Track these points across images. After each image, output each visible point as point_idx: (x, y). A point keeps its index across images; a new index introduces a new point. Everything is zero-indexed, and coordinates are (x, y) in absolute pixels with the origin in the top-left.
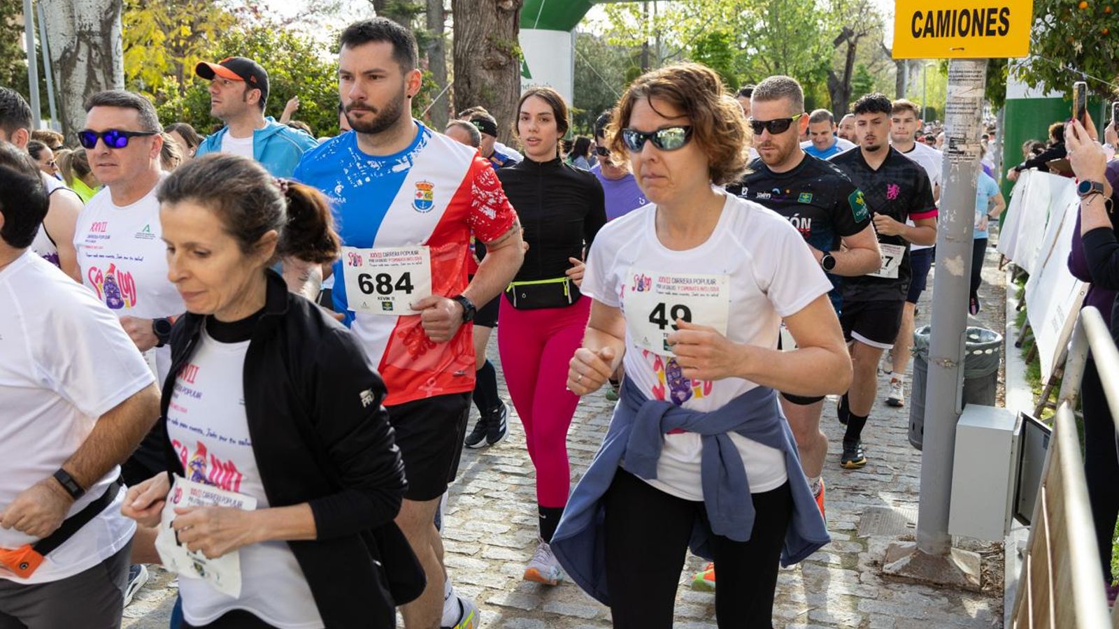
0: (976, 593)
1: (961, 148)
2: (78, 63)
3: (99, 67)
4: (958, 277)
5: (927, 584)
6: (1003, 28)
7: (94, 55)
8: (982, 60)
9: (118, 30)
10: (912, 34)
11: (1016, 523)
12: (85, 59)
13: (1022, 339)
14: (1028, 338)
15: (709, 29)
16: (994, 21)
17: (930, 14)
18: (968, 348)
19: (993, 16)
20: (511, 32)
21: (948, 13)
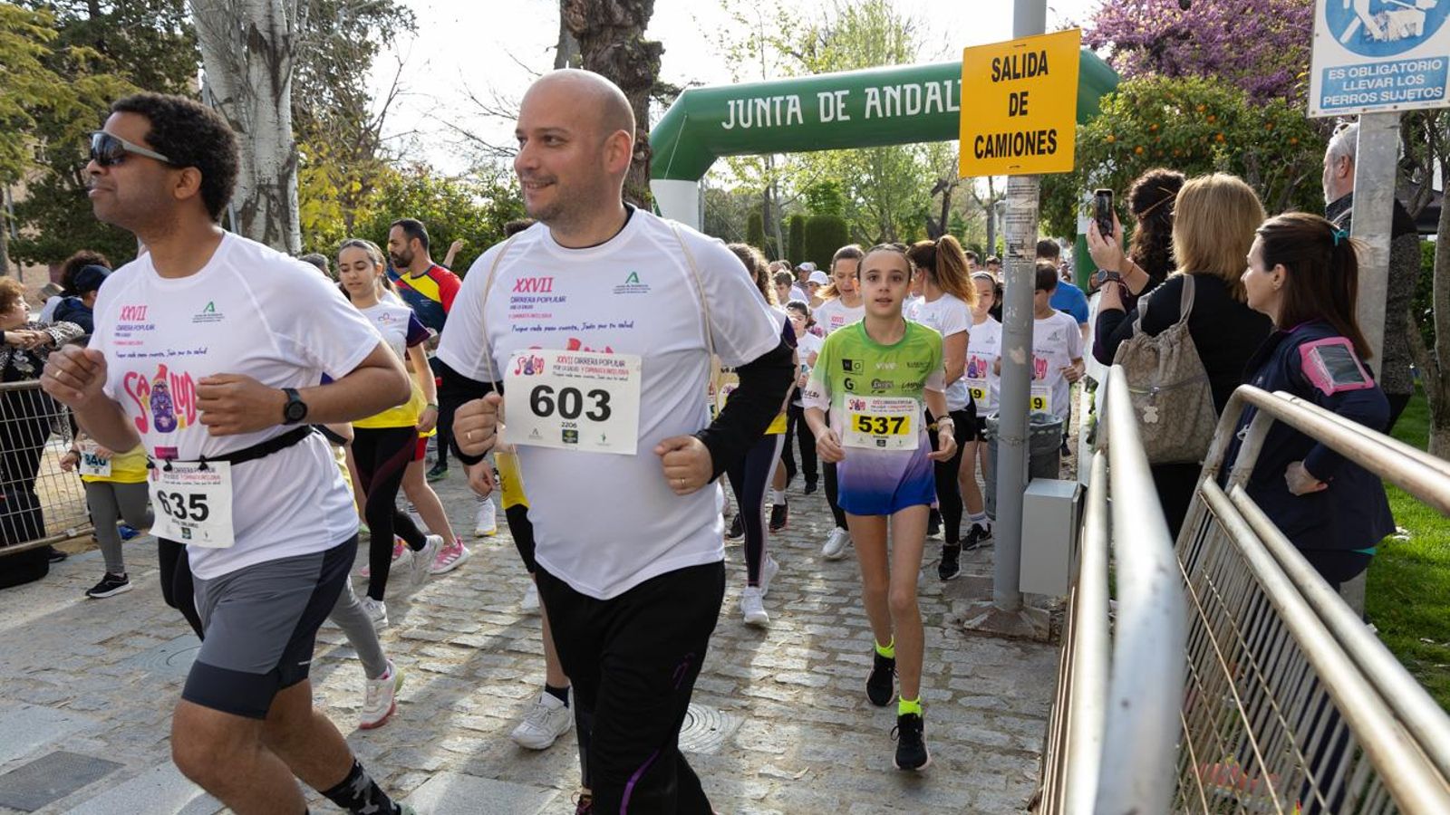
0: (1045, 643)
1: (1020, 252)
2: (258, 213)
3: (276, 216)
4: (1021, 365)
5: (1003, 636)
6: (1052, 148)
7: (272, 206)
8: (1033, 177)
9: (294, 183)
10: (974, 154)
12: (265, 209)
16: (1043, 142)
17: (990, 138)
19: (1043, 137)
20: (643, 181)
21: (1005, 136)
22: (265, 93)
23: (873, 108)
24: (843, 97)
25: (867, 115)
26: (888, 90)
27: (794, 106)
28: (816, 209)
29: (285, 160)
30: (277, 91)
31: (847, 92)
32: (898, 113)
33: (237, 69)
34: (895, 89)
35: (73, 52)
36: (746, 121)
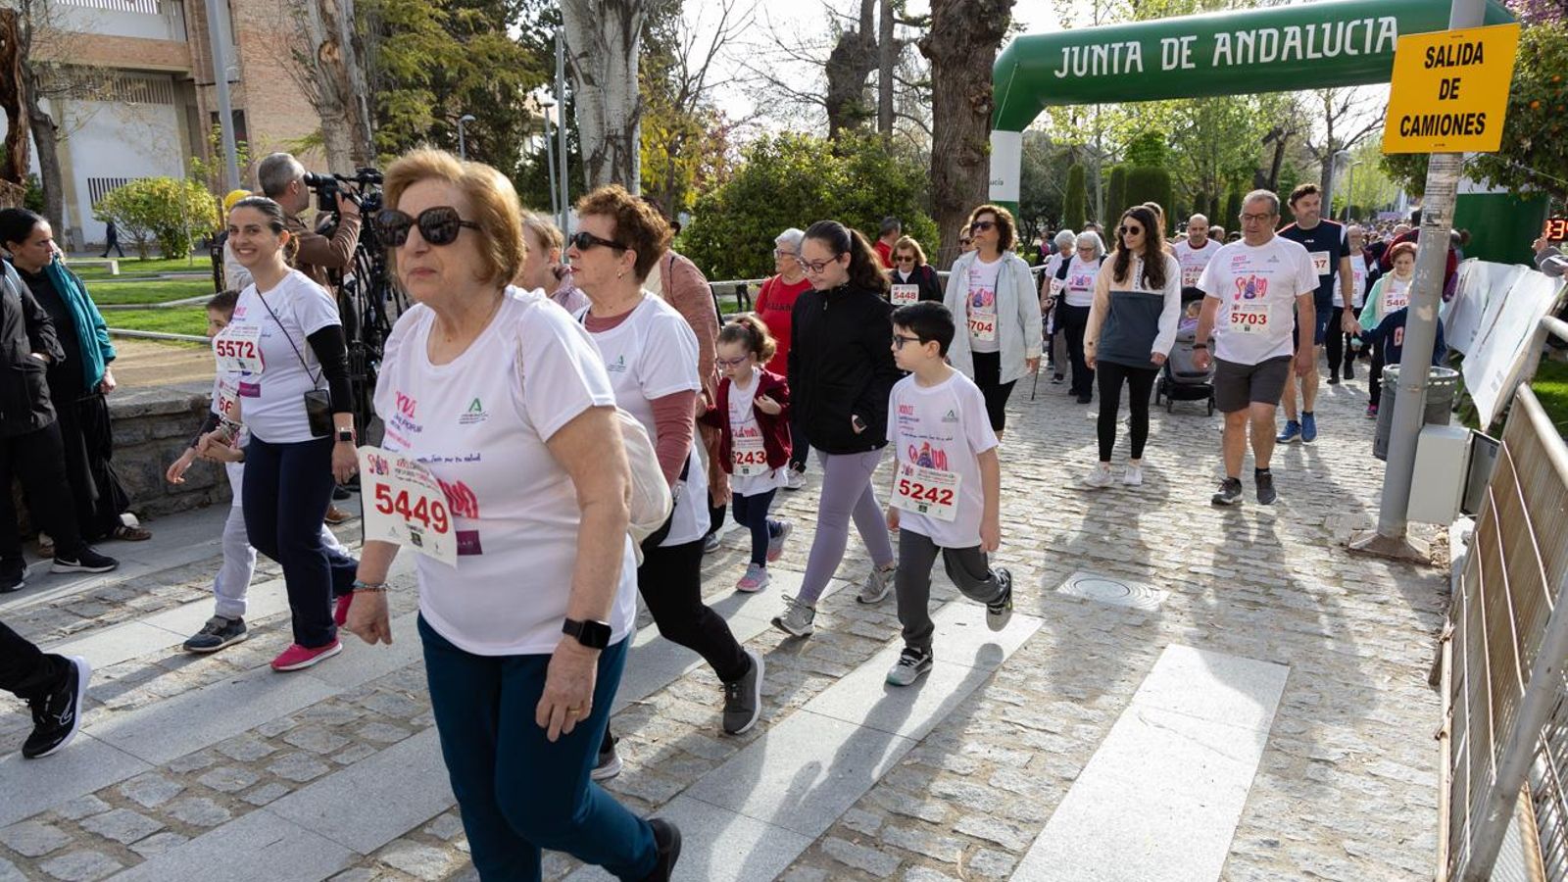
0: (1427, 564)
1: (1437, 221)
2: (606, 163)
4: (1427, 322)
5: (1386, 557)
6: (1480, 129)
7: (618, 155)
8: (1459, 154)
9: (637, 134)
10: (1400, 134)
11: (1461, 515)
12: (611, 159)
13: (1459, 405)
14: (1464, 404)
15: (1147, 130)
16: (1472, 124)
17: (1417, 118)
18: (1431, 379)
19: (1471, 120)
20: (983, 133)
21: (1433, 117)
22: (617, 48)
23: (1223, 55)
24: (1189, 42)
25: (1215, 63)
26: (1241, 35)
27: (1134, 53)
28: (1136, 160)
29: (631, 112)
30: (627, 46)
31: (1194, 38)
32: (1251, 60)
33: (593, 25)
34: (1249, 34)
35: (461, 15)
36: (1080, 68)
